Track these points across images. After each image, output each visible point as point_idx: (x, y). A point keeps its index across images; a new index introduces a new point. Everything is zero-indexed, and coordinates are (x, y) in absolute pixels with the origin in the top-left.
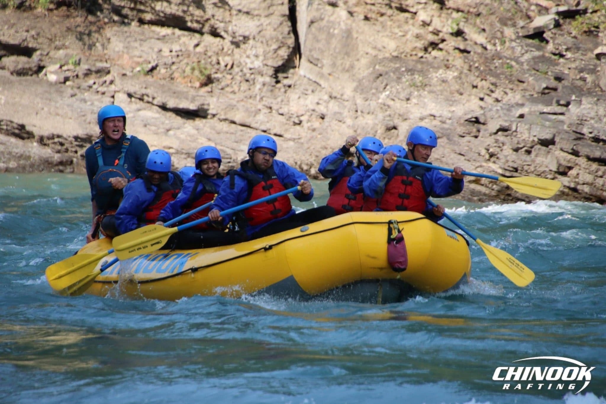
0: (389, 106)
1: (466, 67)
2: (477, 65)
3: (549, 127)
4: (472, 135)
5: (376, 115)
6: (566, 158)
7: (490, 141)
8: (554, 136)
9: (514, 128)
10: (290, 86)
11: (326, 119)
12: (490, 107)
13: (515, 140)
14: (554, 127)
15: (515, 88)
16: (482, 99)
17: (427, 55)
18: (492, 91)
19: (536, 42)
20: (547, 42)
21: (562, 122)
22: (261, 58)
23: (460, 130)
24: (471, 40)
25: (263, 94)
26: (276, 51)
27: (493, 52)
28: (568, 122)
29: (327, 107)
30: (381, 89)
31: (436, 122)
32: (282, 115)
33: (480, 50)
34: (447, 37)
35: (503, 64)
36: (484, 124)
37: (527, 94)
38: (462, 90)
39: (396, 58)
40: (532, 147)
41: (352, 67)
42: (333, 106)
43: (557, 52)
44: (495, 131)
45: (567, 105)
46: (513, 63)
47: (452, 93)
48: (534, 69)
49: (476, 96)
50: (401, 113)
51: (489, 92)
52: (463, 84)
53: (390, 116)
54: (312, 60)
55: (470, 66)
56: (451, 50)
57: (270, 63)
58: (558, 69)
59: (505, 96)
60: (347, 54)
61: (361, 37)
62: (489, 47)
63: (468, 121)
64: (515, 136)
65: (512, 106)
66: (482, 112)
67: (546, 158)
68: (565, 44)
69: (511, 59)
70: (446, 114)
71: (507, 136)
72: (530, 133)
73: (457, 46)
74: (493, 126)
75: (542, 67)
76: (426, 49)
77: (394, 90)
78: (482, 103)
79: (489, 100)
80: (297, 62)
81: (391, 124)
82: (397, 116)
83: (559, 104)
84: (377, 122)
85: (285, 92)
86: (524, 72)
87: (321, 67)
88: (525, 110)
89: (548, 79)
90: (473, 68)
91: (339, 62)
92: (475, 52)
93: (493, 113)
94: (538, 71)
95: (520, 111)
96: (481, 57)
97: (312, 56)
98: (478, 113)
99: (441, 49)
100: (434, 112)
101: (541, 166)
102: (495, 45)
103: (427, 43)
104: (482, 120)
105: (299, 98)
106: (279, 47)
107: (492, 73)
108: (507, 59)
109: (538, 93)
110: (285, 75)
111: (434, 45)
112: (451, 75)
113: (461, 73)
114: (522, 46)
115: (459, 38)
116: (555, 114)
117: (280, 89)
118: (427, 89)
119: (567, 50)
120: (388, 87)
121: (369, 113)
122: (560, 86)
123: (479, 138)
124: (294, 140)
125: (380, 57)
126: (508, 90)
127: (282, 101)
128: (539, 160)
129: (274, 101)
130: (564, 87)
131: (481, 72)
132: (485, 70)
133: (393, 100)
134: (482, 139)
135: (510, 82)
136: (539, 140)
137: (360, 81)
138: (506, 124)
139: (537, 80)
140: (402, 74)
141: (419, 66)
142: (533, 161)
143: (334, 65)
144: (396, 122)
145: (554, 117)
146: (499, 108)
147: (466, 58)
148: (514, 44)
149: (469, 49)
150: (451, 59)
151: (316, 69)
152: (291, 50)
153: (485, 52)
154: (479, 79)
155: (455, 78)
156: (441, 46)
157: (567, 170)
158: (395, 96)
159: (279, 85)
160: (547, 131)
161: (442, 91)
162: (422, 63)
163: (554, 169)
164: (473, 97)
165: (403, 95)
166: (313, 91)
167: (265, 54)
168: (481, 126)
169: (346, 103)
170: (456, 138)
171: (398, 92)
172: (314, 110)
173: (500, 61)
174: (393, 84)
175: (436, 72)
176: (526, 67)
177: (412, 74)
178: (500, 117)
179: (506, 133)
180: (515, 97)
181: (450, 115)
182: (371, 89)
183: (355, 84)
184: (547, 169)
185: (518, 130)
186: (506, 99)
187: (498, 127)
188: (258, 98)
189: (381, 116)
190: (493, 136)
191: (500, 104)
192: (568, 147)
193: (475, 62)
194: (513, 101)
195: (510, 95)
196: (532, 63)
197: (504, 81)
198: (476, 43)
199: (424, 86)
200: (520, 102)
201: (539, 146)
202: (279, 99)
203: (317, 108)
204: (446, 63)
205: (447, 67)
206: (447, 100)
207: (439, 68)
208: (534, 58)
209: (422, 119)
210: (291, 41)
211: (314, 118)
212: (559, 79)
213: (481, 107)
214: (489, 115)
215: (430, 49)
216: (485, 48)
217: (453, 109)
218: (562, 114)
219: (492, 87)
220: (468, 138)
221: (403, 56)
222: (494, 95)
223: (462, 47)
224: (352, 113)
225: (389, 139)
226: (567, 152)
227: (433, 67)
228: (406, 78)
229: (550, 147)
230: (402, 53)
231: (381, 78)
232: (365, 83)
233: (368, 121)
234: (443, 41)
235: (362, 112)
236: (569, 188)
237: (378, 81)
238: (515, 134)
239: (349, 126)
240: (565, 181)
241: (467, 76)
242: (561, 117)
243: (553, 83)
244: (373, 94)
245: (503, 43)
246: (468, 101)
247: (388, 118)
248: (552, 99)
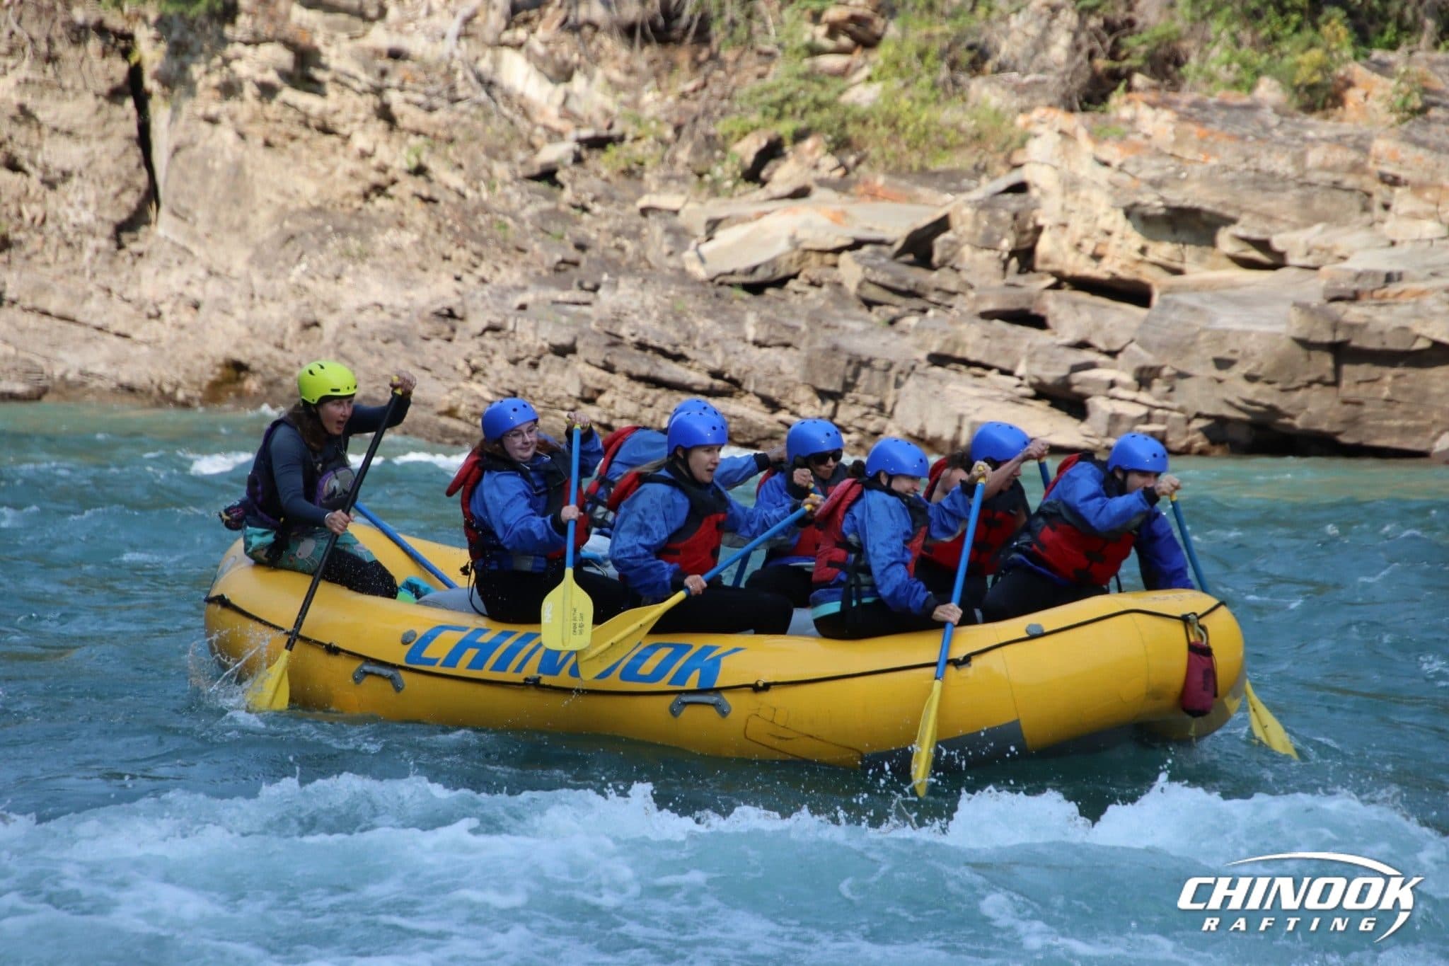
0: (306, 289)
1: (432, 226)
2: (449, 222)
3: (568, 325)
4: (444, 336)
5: (286, 304)
6: (594, 376)
7: (472, 347)
8: (575, 339)
9: (510, 326)
10: (140, 255)
11: (203, 310)
12: (472, 291)
13: (512, 345)
14: (575, 325)
15: (512, 261)
16: (458, 279)
17: (368, 206)
18: (475, 266)
19: (542, 186)
20: (562, 187)
21: (587, 317)
22: (92, 208)
23: (424, 329)
24: (440, 182)
25: (96, 267)
26: (116, 196)
27: (477, 201)
28: (596, 317)
29: (203, 290)
30: (293, 260)
31: (385, 316)
32: (129, 301)
33: (454, 198)
34: (400, 176)
35: (491, 222)
36: (462, 319)
37: (532, 271)
38: (425, 264)
39: (318, 211)
40: (539, 357)
41: (245, 223)
42: (214, 289)
43: (579, 203)
44: (479, 330)
45: (595, 289)
46: (509, 221)
47: (409, 268)
48: (543, 230)
49: (448, 272)
50: (327, 300)
51: (469, 268)
52: (428, 253)
53: (308, 304)
54: (176, 210)
55: (439, 225)
56: (407, 198)
57: (107, 215)
58: (580, 231)
59: (496, 274)
60: (237, 202)
61: (259, 175)
62: (469, 193)
63: (438, 314)
64: (513, 339)
65: (508, 290)
66: (458, 299)
67: (563, 375)
68: (591, 190)
69: (505, 214)
70: (400, 302)
71: (498, 339)
72: (536, 335)
73: (417, 191)
74: (477, 322)
75: (555, 227)
76: (366, 197)
77: (314, 262)
78: (458, 286)
79: (470, 280)
80: (152, 214)
81: (310, 318)
82: (319, 305)
83: (581, 286)
84: (286, 314)
85: (134, 263)
86: (526, 235)
87: (194, 224)
88: (527, 297)
89: (565, 247)
90: (443, 229)
91: (223, 216)
92: (447, 202)
93: (477, 301)
94: (548, 233)
95: (520, 299)
96: (456, 210)
97: (179, 206)
98: (453, 301)
99: (391, 197)
100: (380, 299)
101: (554, 388)
102: (478, 190)
103: (367, 186)
104: (458, 313)
105: (157, 273)
106: (123, 191)
107: (473, 236)
108: (498, 213)
109: (548, 269)
110: (133, 235)
111: (379, 189)
112: (407, 238)
113: (424, 235)
114: (522, 194)
115: (421, 179)
116: (577, 303)
117: (123, 259)
118: (369, 260)
119: (595, 200)
120: (305, 257)
121: (273, 300)
122: (583, 258)
123: (455, 342)
124: (148, 343)
125: (292, 206)
126: (501, 265)
127: (128, 278)
128: (551, 378)
129: (115, 279)
130: (590, 260)
131: (457, 235)
132: (463, 232)
133: (313, 278)
134: (459, 344)
135: (505, 250)
136: (551, 345)
137: (258, 248)
138: (497, 320)
139: (546, 248)
140: (327, 236)
141: (355, 224)
142: (542, 380)
143: (214, 220)
144: (319, 314)
145: (574, 309)
146: (486, 293)
147: (431, 210)
148: (509, 189)
149: (436, 195)
150: (406, 211)
151: (184, 227)
152: (142, 194)
153: (463, 202)
154: (454, 245)
155: (415, 243)
156: (391, 190)
157: (595, 395)
158: (317, 272)
159: (123, 253)
160: (564, 331)
161: (393, 266)
162: (360, 219)
163: (576, 392)
164: (444, 276)
165: (329, 271)
166: (180, 263)
167: (99, 203)
168: (458, 323)
169: (235, 284)
170: (417, 342)
171: (321, 265)
172: (181, 295)
173: (488, 217)
174: (314, 252)
175: (384, 234)
176: (528, 226)
177: (344, 236)
179: (497, 335)
180: (511, 276)
181: (406, 304)
182: (276, 260)
183: (248, 253)
184: (564, 394)
185: (518, 329)
186: (497, 279)
187: (485, 324)
188: (88, 273)
189: (293, 304)
190: (477, 340)
191: (487, 287)
192: (598, 358)
193: (446, 219)
194: (509, 283)
195: (504, 271)
196: (539, 220)
197: (493, 249)
198: (447, 187)
199: (363, 256)
200: (520, 284)
201: (550, 356)
202: (124, 276)
203: (187, 291)
204: (399, 217)
205: (401, 225)
206: (402, 279)
207: (387, 226)
208: (542, 213)
209: (360, 310)
210: (142, 180)
211: (181, 307)
212: (581, 247)
213: (458, 293)
214: (469, 304)
215: (373, 196)
216: (463, 196)
217: (412, 293)
218: (587, 304)
219: (475, 260)
220: (436, 342)
221: (329, 207)
222: (480, 272)
223: (425, 193)
224: (245, 300)
225: (308, 342)
226: (597, 366)
227: (379, 225)
228: (334, 243)
229: (569, 357)
230: (326, 202)
231: (292, 243)
232: (267, 249)
233: (272, 313)
234: (394, 182)
235: (262, 297)
237: (289, 248)
238: (512, 335)
239: (240, 322)
240: (593, 412)
241: (433, 240)
242: (586, 309)
243: (573, 254)
244: (281, 269)
245: (492, 188)
246: (436, 281)
247: (305, 308)
248: (572, 279)
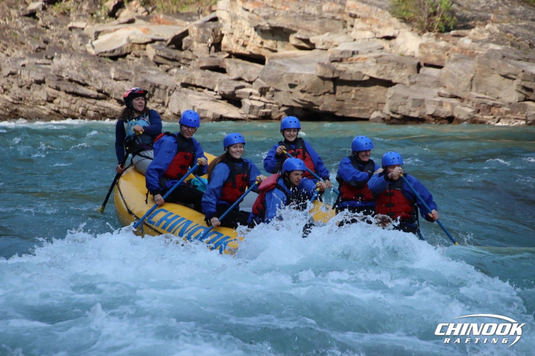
3: (41, 72)
6: (52, 92)
7: (4, 81)
8: (45, 78)
9: (19, 73)
12: (3, 59)
13: (20, 80)
14: (44, 72)
15: (19, 48)
18: (4, 50)
19: (30, 19)
20: (38, 19)
21: (49, 70)
27: (4, 25)
28: (52, 69)
35: (10, 33)
37: (27, 52)
40: (31, 85)
43: (45, 25)
44: (7, 74)
45: (52, 58)
46: (17, 32)
48: (31, 36)
51: (2, 50)
58: (45, 36)
59: (13, 53)
62: (2, 21)
64: (20, 78)
65: (18, 59)
67: (40, 92)
68: (50, 20)
69: (16, 30)
71: (14, 78)
72: (29, 76)
74: (6, 71)
75: (36, 34)
79: (2, 55)
83: (46, 57)
86: (24, 38)
88: (25, 62)
89: (40, 42)
93: (5, 63)
94: (33, 37)
95: (22, 62)
101: (37, 97)
102: (5, 20)
107: (4, 38)
108: (13, 29)
109: (33, 51)
114: (23, 22)
116: (45, 64)
119: (51, 24)
122: (47, 47)
126: (15, 49)
128: (35, 93)
130: (49, 47)
135: (16, 44)
136: (35, 80)
138: (14, 71)
139: (32, 43)
142: (32, 94)
145: (44, 66)
146: (9, 60)
148: (17, 20)
157: (53, 99)
160: (40, 74)
163: (45, 98)
173: (9, 31)
176: (25, 34)
178: (10, 66)
179: (14, 76)
180: (19, 53)
184: (41, 99)
185: (22, 74)
186: (13, 55)
187: (9, 72)
190: (6, 78)
191: (9, 58)
192: (54, 85)
194: (18, 56)
195: (16, 52)
196: (29, 32)
197: (11, 43)
200: (22, 56)
201: (35, 85)
208: (30, 29)
212: (46, 42)
214: (3, 64)
218: (49, 64)
219: (4, 47)
222: (7, 52)
226: (54, 88)
229: (42, 85)
236: (55, 111)
238: (20, 76)
240: (52, 106)
242: (48, 66)
243: (43, 45)
245: (10, 19)
248: (43, 55)
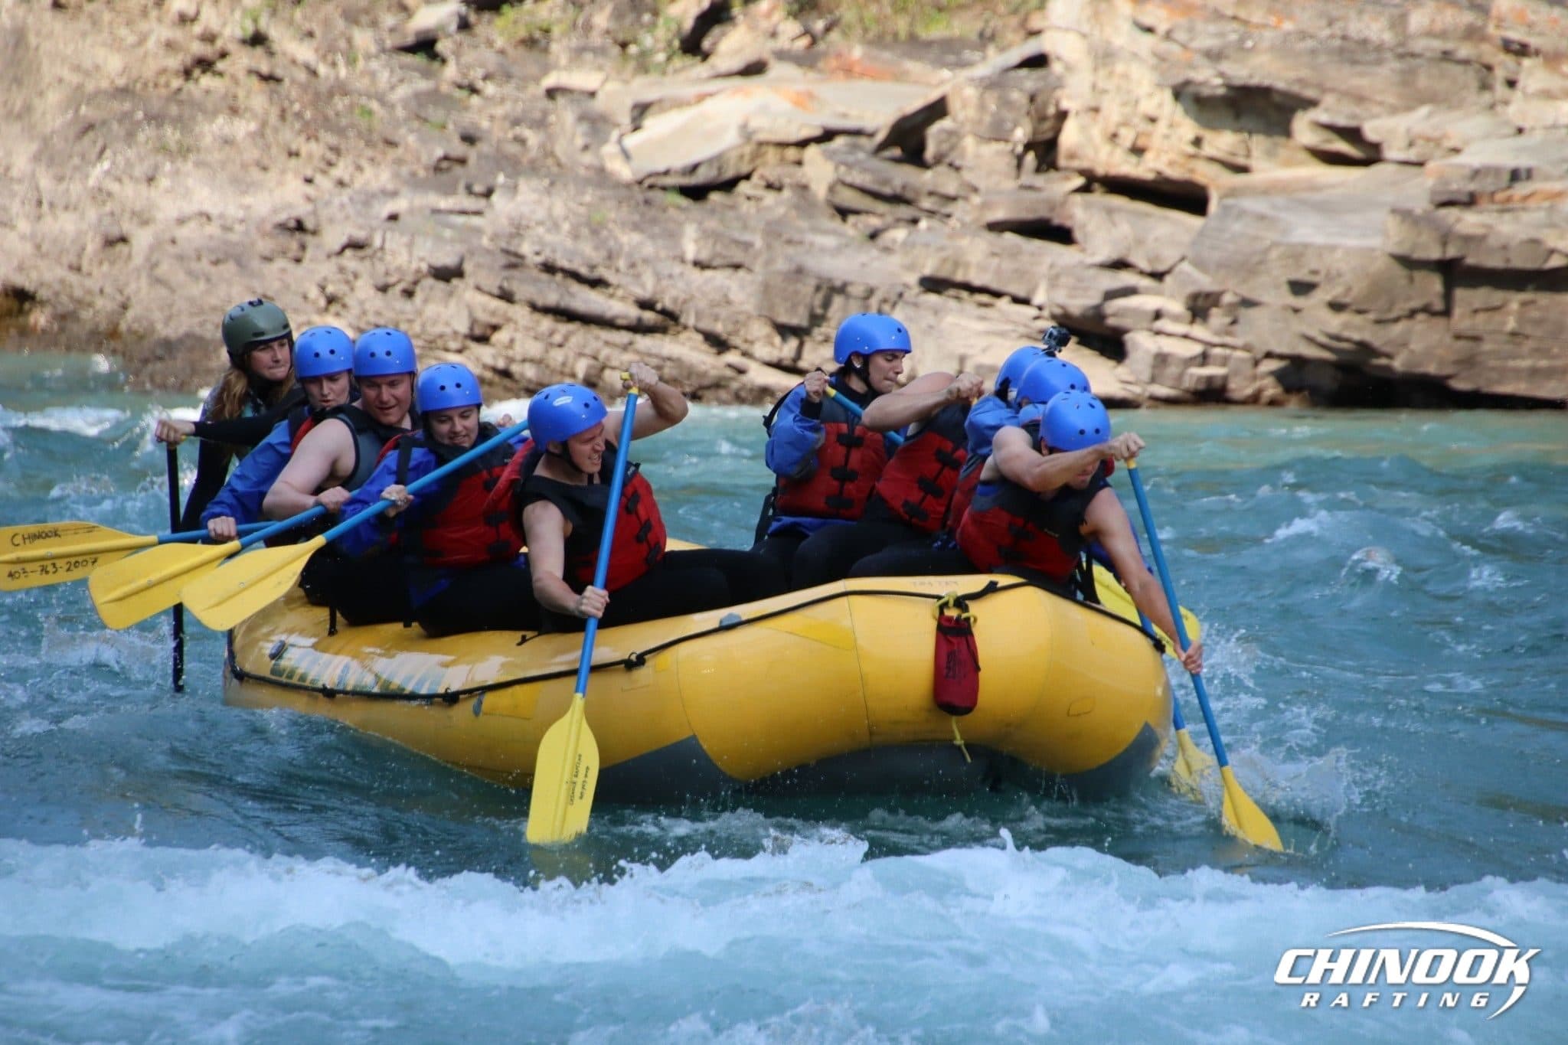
0: (110, 194)
1: (274, 113)
2: (297, 107)
3: (452, 241)
4: (290, 255)
5: (83, 214)
6: (487, 307)
7: (327, 269)
8: (462, 260)
9: (377, 242)
12: (327, 197)
13: (380, 268)
14: (462, 241)
15: (379, 157)
16: (309, 181)
17: (191, 86)
18: (330, 164)
19: (418, 60)
20: (444, 61)
21: (478, 231)
23: (264, 246)
24: (284, 55)
27: (332, 79)
28: (489, 231)
30: (93, 156)
31: (213, 229)
33: (302, 76)
34: (232, 47)
35: (351, 107)
36: (314, 233)
37: (405, 170)
38: (266, 161)
39: (124, 92)
40: (416, 283)
41: (28, 108)
43: (466, 82)
44: (337, 247)
45: (488, 193)
46: (374, 105)
47: (244, 166)
48: (418, 117)
49: (296, 173)
50: (138, 208)
51: (323, 165)
52: (269, 147)
53: (112, 214)
55: (283, 111)
56: (241, 76)
58: (467, 119)
59: (357, 174)
60: (17, 81)
61: (47, 46)
62: (322, 70)
63: (283, 227)
64: (381, 259)
65: (373, 196)
66: (309, 208)
67: (446, 306)
68: (482, 66)
69: (369, 97)
70: (233, 211)
71: (362, 259)
72: (410, 254)
73: (254, 66)
74: (334, 237)
75: (436, 114)
76: (187, 74)
77: (120, 158)
78: (309, 190)
79: (324, 183)
81: (115, 232)
82: (127, 215)
83: (469, 190)
84: (84, 227)
86: (397, 124)
88: (400, 205)
89: (448, 140)
90: (289, 116)
92: (293, 81)
93: (334, 210)
94: (425, 121)
95: (390, 207)
96: (305, 92)
98: (302, 210)
99: (220, 74)
100: (207, 207)
101: (435, 323)
102: (334, 65)
103: (189, 60)
104: (309, 224)
107: (328, 124)
108: (361, 95)
109: (426, 168)
111: (205, 65)
112: (242, 128)
113: (264, 124)
114: (392, 71)
115: (259, 50)
116: (463, 212)
118: (192, 157)
119: (486, 78)
120: (108, 153)
121: (66, 208)
122: (472, 154)
123: (306, 263)
125: (90, 87)
126: (364, 163)
128: (431, 310)
130: (480, 156)
131: (306, 124)
132: (314, 119)
133: (119, 180)
134: (311, 266)
135: (369, 143)
136: (431, 267)
137: (46, 141)
138: (360, 235)
139: (423, 141)
140: (137, 125)
141: (174, 110)
142: (419, 313)
144: (127, 227)
145: (460, 220)
146: (345, 199)
147: (273, 92)
148: (374, 64)
149: (279, 72)
150: (241, 94)
153: (314, 80)
154: (303, 137)
155: (252, 135)
156: (220, 66)
157: (489, 332)
158: (124, 173)
160: (448, 248)
161: (223, 164)
162: (181, 103)
163: (463, 328)
164: (290, 177)
165: (139, 171)
168: (309, 239)
169: (17, 187)
170: (256, 264)
173: (347, 100)
174: (120, 146)
175: (212, 121)
176: (400, 112)
177: (159, 126)
178: (347, 218)
179: (361, 253)
180: (378, 177)
181: (241, 214)
182: (71, 156)
183: (33, 147)
184: (448, 331)
185: (387, 246)
186: (360, 181)
187: (344, 240)
189: (92, 214)
190: (334, 260)
191: (347, 192)
192: (492, 283)
193: (292, 103)
194: (375, 186)
195: (369, 171)
196: (413, 104)
197: (354, 143)
198: (294, 62)
199: (184, 151)
200: (390, 187)
201: (430, 282)
204: (231, 101)
205: (234, 111)
206: (235, 181)
207: (215, 113)
208: (417, 96)
209: (181, 222)
212: (469, 139)
213: (309, 199)
214: (324, 213)
215: (196, 73)
216: (314, 73)
217: (248, 200)
218: (478, 213)
219: (331, 156)
220: (280, 263)
221: (138, 87)
222: (338, 172)
223: (265, 69)
224: (30, 209)
225: (112, 263)
226: (493, 295)
227: (204, 112)
228: (145, 134)
229: (455, 282)
230: (135, 81)
231: (91, 134)
232: (58, 142)
233: (65, 226)
234: (224, 55)
235: (52, 205)
236: (494, 369)
237: (86, 140)
238: (379, 254)
239: (23, 237)
240: (486, 354)
241: (276, 130)
242: (475, 221)
243: (458, 149)
244: (77, 169)
245: (352, 62)
246: (280, 183)
247: (108, 219)
248: (457, 182)
